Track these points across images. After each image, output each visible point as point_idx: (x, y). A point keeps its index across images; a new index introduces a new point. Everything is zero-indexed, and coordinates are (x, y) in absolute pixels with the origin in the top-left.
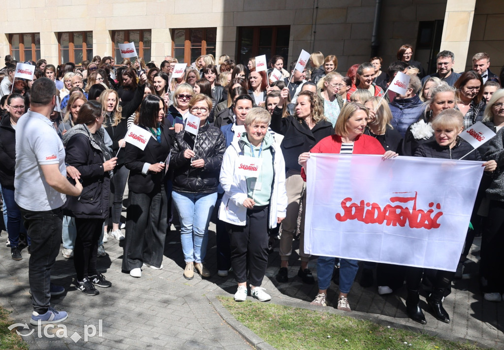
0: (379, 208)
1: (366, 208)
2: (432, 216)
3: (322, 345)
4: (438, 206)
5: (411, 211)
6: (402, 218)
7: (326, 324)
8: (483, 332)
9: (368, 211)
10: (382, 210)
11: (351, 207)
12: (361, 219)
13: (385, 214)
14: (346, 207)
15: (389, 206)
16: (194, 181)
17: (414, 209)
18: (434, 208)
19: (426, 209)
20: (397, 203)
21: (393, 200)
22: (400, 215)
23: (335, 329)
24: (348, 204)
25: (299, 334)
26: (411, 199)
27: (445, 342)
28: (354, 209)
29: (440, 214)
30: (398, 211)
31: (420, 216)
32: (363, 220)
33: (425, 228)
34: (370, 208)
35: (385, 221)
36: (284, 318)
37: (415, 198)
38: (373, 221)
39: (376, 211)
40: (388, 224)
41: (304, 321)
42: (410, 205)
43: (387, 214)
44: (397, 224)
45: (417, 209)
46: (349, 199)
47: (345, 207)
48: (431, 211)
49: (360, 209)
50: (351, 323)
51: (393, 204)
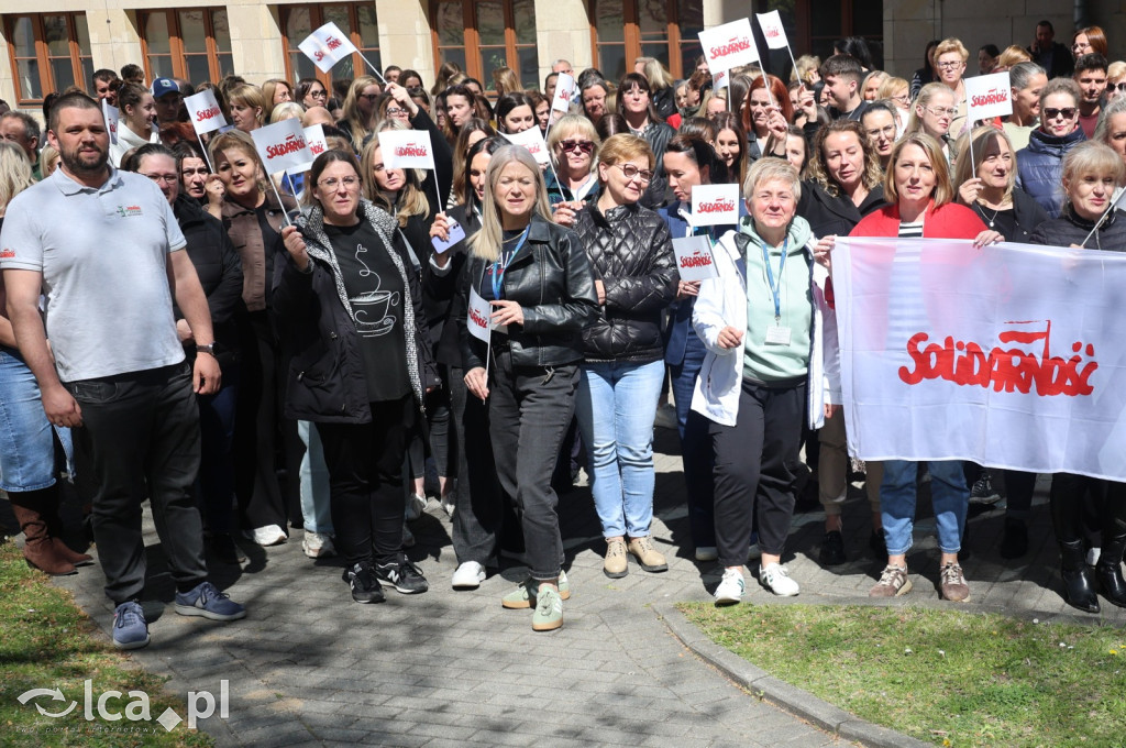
0: (980, 354)
1: (958, 354)
2: (1079, 368)
4: (1090, 351)
5: (1040, 361)
6: (1023, 374)
7: (908, 629)
9: (960, 358)
10: (987, 357)
11: (928, 352)
12: (949, 376)
13: (992, 367)
14: (918, 352)
15: (997, 351)
16: (605, 334)
17: (1046, 355)
18: (1082, 353)
19: (1067, 354)
20: (1013, 345)
21: (1006, 337)
22: (1020, 368)
24: (922, 347)
26: (1040, 336)
28: (933, 356)
29: (1092, 366)
30: (1016, 361)
31: (1056, 369)
32: (953, 378)
33: (1067, 393)
34: (964, 354)
35: (992, 383)
36: (820, 626)
37: (1046, 335)
38: (972, 381)
39: (976, 359)
40: (997, 389)
42: (1036, 348)
43: (995, 368)
44: (1015, 388)
45: (1051, 356)
46: (922, 337)
47: (915, 354)
48: (1076, 360)
49: (945, 355)
50: (960, 622)
51: (1006, 347)
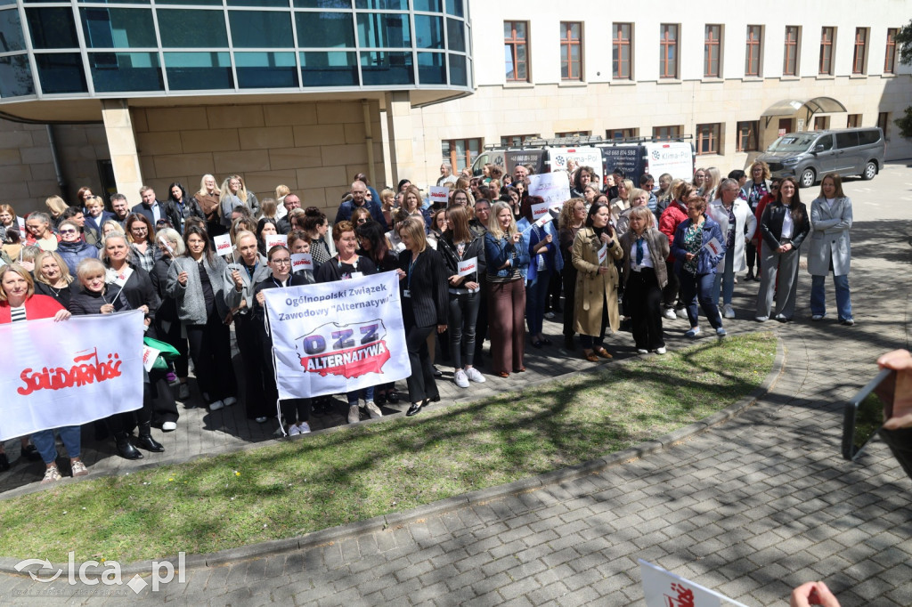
0: (65, 372)
1: (51, 374)
2: (113, 366)
3: (58, 525)
4: (116, 356)
5: (95, 367)
6: (89, 375)
7: (61, 499)
8: (214, 440)
9: (53, 376)
13: (73, 376)
14: (28, 379)
15: (74, 367)
17: (97, 364)
18: (113, 358)
19: (106, 361)
20: (82, 362)
21: (77, 360)
22: (86, 373)
23: (71, 501)
24: (29, 375)
25: (30, 526)
26: (92, 355)
27: (181, 466)
29: (119, 363)
30: (84, 370)
31: (103, 368)
32: (51, 387)
33: (110, 378)
34: (55, 374)
36: (8, 514)
37: (95, 354)
40: (79, 385)
41: (34, 507)
43: (76, 375)
45: (100, 363)
46: (28, 371)
47: (26, 379)
48: (111, 362)
49: (44, 377)
51: (78, 364)
